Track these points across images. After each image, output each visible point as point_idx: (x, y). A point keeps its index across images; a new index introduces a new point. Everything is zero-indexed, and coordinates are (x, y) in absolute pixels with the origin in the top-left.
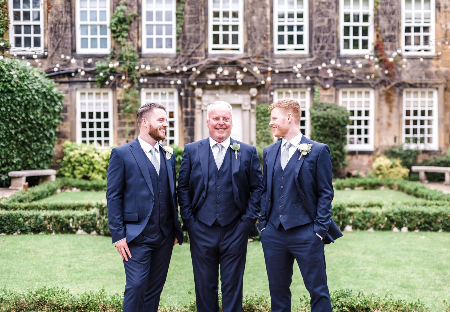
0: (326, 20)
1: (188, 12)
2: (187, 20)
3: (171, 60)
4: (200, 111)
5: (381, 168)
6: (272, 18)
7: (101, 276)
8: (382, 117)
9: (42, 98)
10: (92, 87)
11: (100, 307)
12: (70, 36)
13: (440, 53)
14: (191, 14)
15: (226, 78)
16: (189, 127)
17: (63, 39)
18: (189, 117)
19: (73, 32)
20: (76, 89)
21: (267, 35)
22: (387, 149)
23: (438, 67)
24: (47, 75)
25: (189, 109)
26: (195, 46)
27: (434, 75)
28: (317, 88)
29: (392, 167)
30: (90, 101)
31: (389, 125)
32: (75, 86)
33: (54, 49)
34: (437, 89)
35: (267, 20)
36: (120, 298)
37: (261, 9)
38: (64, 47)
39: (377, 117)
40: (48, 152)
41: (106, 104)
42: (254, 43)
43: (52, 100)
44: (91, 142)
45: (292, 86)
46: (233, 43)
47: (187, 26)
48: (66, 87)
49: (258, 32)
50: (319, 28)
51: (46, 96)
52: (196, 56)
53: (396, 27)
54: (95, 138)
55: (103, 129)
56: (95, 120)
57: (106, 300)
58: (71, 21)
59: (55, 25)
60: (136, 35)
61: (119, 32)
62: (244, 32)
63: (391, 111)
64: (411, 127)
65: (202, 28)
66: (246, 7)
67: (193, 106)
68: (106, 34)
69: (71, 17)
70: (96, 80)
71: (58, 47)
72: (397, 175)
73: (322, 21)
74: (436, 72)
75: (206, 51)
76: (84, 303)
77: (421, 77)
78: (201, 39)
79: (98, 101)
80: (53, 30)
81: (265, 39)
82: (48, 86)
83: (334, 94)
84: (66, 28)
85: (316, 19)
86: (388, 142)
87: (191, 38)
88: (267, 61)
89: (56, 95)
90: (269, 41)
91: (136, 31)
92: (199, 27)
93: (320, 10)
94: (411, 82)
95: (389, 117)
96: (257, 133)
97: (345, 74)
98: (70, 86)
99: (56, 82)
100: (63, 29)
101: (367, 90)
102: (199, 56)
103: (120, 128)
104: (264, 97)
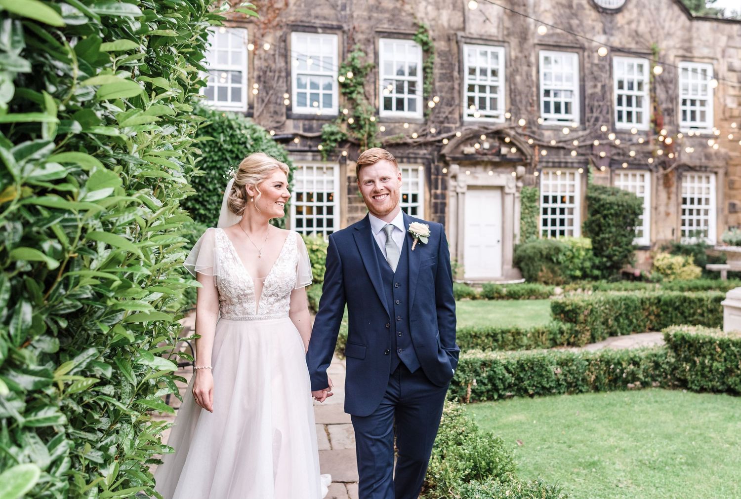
0: (599, 85)
1: (439, 66)
2: (438, 75)
3: (417, 127)
4: (455, 194)
5: (673, 266)
6: (538, 79)
8: (660, 205)
10: (314, 160)
12: (285, 88)
14: (442, 69)
15: (485, 151)
16: (438, 215)
17: (276, 92)
18: (439, 201)
19: (289, 83)
21: (533, 100)
22: (664, 244)
25: (439, 192)
26: (448, 109)
27: (714, 157)
28: (592, 169)
29: (684, 266)
30: (310, 178)
31: (668, 214)
33: (264, 105)
34: (716, 173)
35: (532, 81)
37: (525, 68)
38: (276, 103)
39: (654, 205)
41: (330, 183)
42: (519, 109)
44: (309, 233)
45: (563, 165)
46: (491, 108)
47: (437, 84)
49: (523, 96)
50: (592, 95)
52: (448, 123)
53: (673, 99)
54: (315, 229)
55: (325, 216)
56: (315, 203)
58: (286, 69)
59: (265, 72)
60: (372, 93)
61: (355, 86)
62: (506, 95)
63: (669, 198)
65: (456, 86)
66: (508, 64)
67: (445, 188)
68: (331, 89)
69: (286, 63)
70: (322, 149)
72: (690, 275)
73: (595, 86)
75: (461, 117)
77: (700, 159)
78: (455, 101)
79: (320, 178)
80: (262, 79)
81: (531, 105)
83: (609, 176)
84: (279, 77)
85: (589, 84)
86: (666, 235)
87: (443, 99)
88: (534, 132)
90: (535, 108)
91: (373, 87)
92: (453, 85)
93: (592, 73)
94: (691, 165)
95: (667, 205)
96: (521, 223)
97: (621, 151)
100: (276, 78)
101: (642, 172)
102: (453, 123)
103: (351, 215)
104: (529, 178)
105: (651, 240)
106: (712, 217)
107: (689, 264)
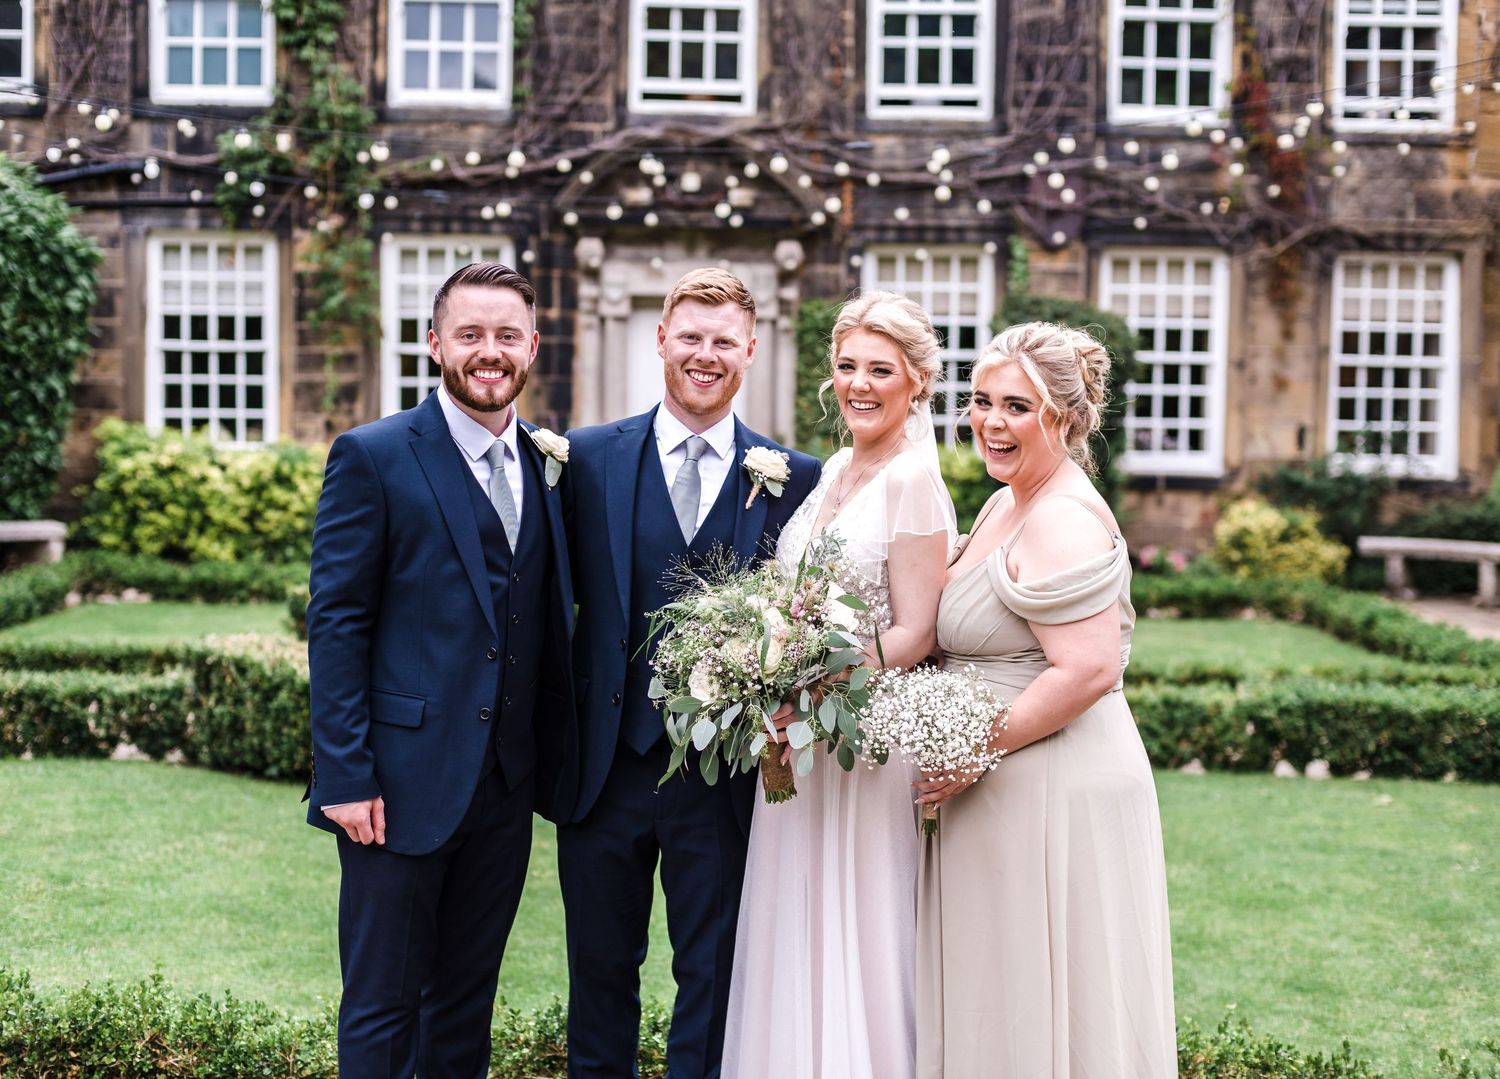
3: (492, 132)
4: (594, 320)
5: (1248, 540)
7: (175, 921)
8: (1255, 355)
9: (20, 261)
10: (205, 226)
11: (139, 1046)
12: (128, 38)
13: (1471, 127)
15: (691, 199)
16: (553, 377)
17: (104, 48)
18: (554, 340)
19: (140, 22)
20: (148, 233)
21: (843, 48)
22: (1270, 471)
23: (1463, 175)
24: (40, 178)
25: (554, 313)
26: (580, 82)
27: (1450, 208)
28: (1020, 247)
29: (1285, 537)
30: (199, 276)
31: (1281, 384)
32: (144, 222)
33: (71, 84)
34: (1459, 257)
36: (214, 1013)
38: (105, 78)
39: (1236, 356)
40: (39, 456)
41: (253, 288)
42: (796, 76)
43: (58, 267)
44: (199, 424)
45: (930, 236)
46: (720, 75)
47: (553, 11)
48: (112, 223)
49: (810, 36)
50: (1032, 25)
51: (35, 255)
52: (582, 119)
53: (1313, 29)
54: (214, 412)
55: (241, 379)
56: (213, 345)
57: (162, 1019)
60: (365, 39)
61: (307, 26)
62: (760, 36)
63: (1287, 335)
64: (1361, 392)
65: (606, 17)
67: (571, 302)
68: (258, 34)
70: (220, 198)
71: (85, 77)
72: (1304, 567)
73: (1046, 1)
74: (1457, 195)
75: (621, 100)
76: (81, 1028)
77: (1401, 214)
78: (604, 58)
79: (226, 276)
80: (68, 15)
81: (835, 62)
82: (43, 219)
83: (1081, 267)
84: (114, 8)
86: (1276, 444)
87: (566, 52)
88: (839, 143)
89: (72, 250)
90: (849, 72)
91: (367, 25)
92: (596, 12)
94: (1362, 230)
95: (1280, 356)
96: (797, 405)
97: (1122, 194)
98: (125, 221)
99: (72, 205)
100: (104, 11)
101: (1203, 254)
102: (595, 120)
103: (305, 377)
104: (826, 276)
105: (1226, 462)
106: (1447, 394)
107: (1304, 534)
